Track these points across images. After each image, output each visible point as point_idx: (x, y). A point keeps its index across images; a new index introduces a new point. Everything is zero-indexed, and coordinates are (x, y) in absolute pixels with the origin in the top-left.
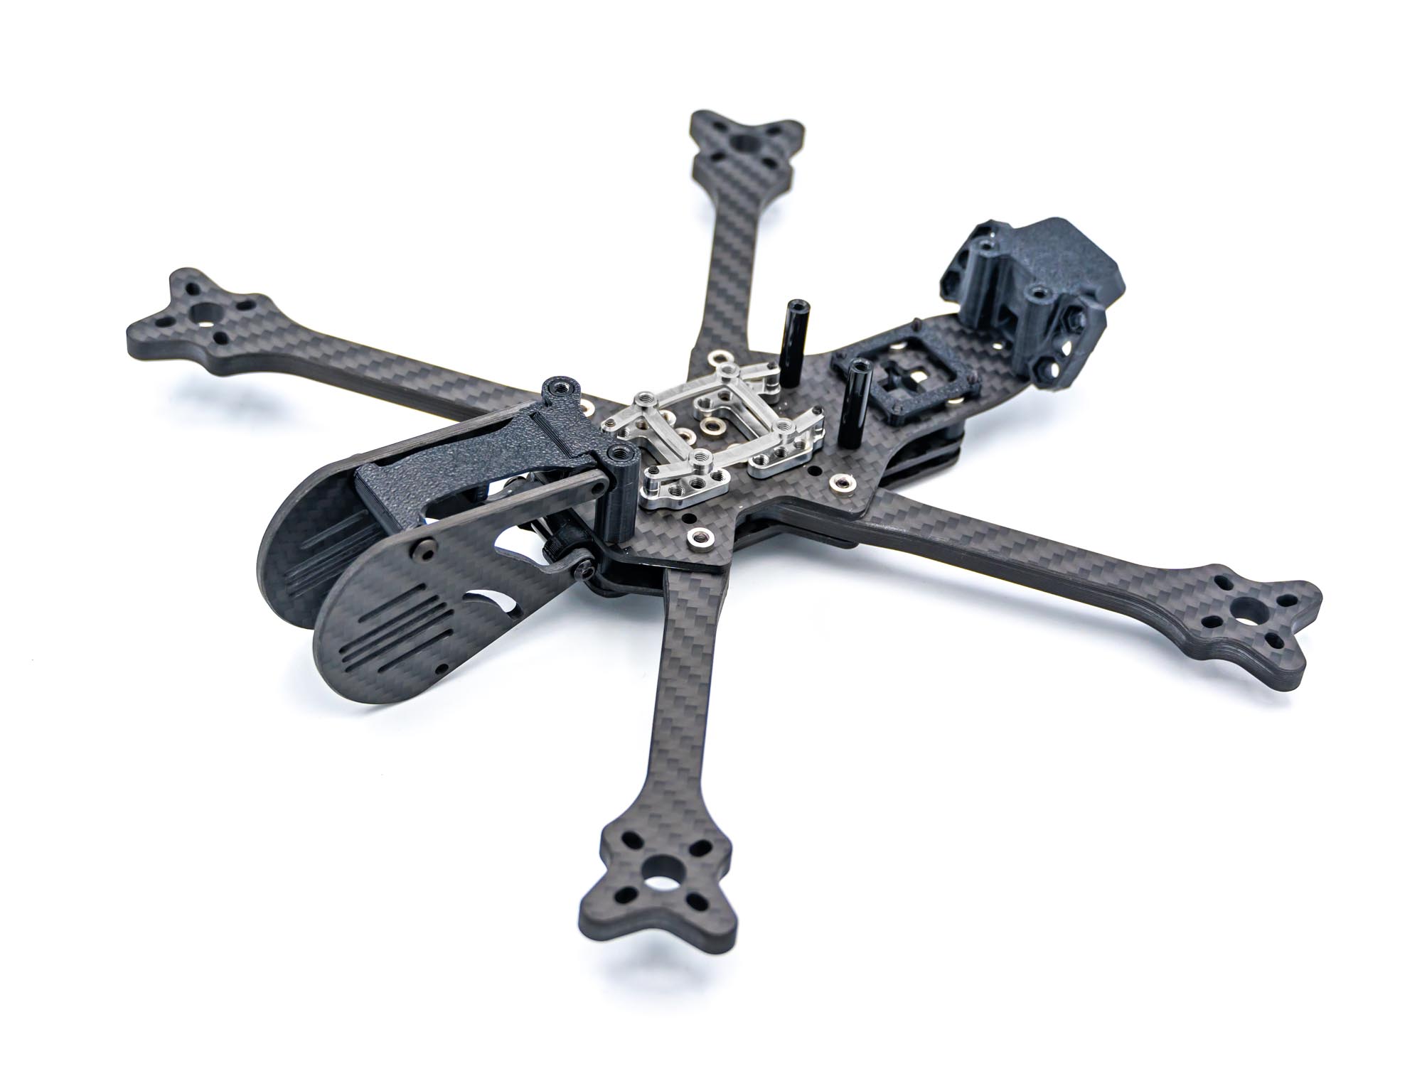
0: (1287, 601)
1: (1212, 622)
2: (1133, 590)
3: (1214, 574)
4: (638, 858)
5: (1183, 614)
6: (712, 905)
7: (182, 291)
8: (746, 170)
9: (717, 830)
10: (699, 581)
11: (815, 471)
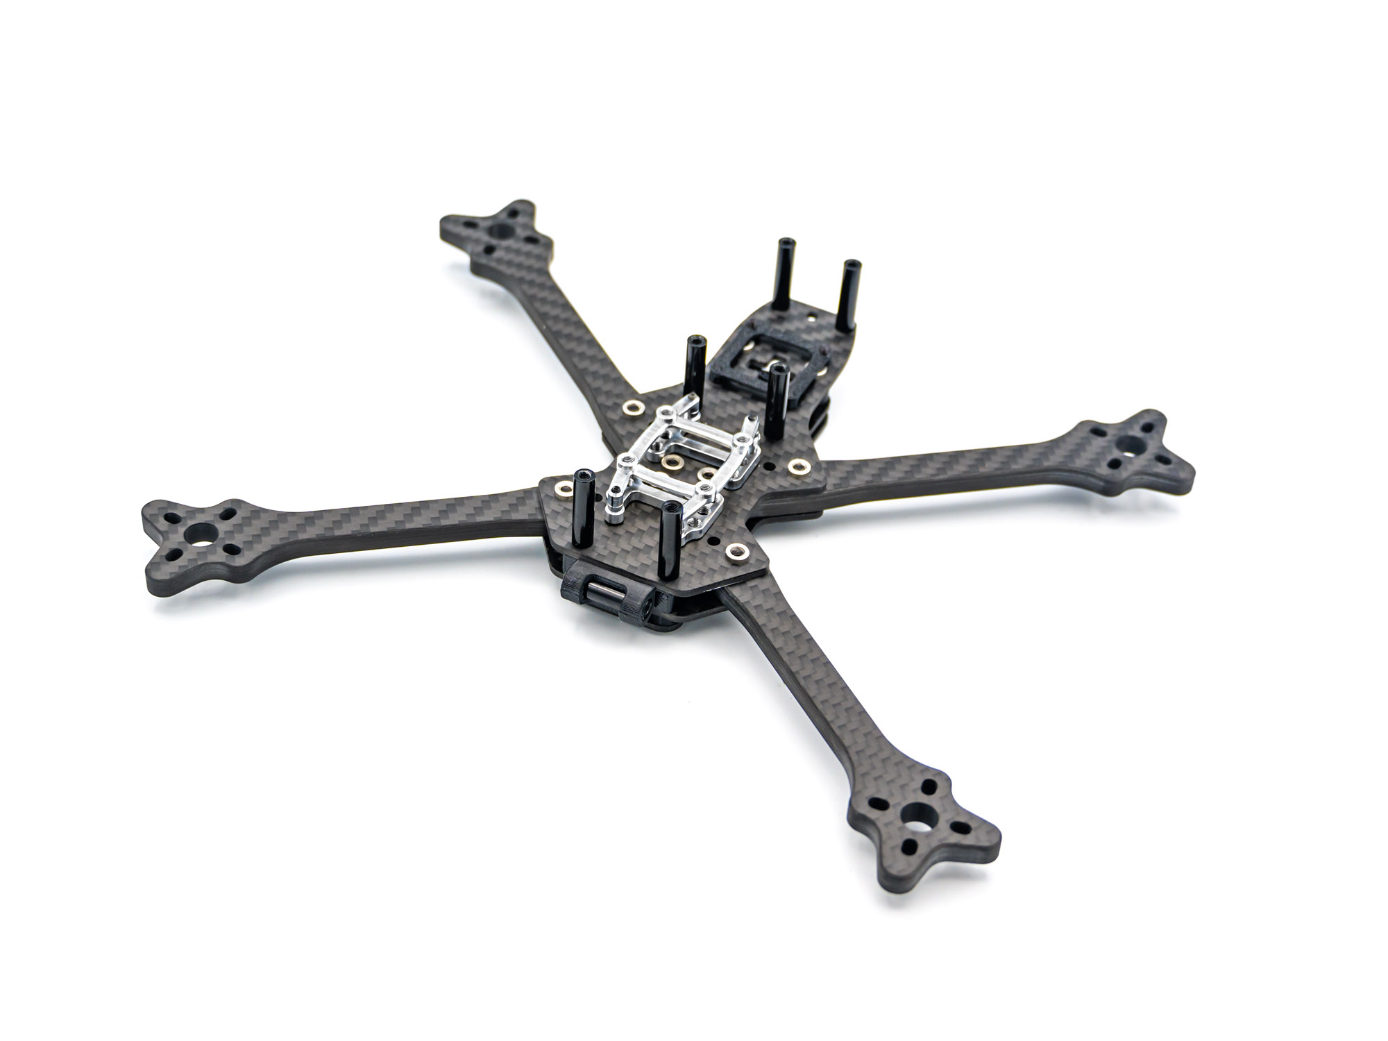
0: (1148, 428)
1: (1115, 464)
2: (1046, 464)
3: (1088, 429)
4: (893, 814)
5: (1091, 466)
6: (972, 824)
7: (163, 524)
8: (518, 252)
9: (927, 769)
10: (756, 586)
11: (770, 467)
